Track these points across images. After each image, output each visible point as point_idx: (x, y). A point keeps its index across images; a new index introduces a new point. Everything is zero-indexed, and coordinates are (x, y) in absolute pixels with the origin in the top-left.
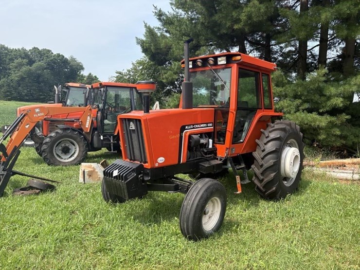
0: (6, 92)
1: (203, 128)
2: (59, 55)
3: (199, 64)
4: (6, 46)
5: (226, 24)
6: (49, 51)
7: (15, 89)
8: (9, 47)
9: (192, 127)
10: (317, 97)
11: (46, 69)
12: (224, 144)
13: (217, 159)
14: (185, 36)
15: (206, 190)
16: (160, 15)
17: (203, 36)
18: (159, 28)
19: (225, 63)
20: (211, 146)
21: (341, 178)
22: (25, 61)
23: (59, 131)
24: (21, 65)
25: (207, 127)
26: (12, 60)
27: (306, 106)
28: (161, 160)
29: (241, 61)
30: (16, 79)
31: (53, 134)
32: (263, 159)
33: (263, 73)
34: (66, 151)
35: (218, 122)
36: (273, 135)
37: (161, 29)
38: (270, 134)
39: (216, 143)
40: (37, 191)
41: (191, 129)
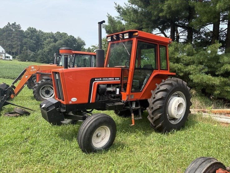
0: (41, 58)
1: (111, 81)
2: (71, 36)
3: (115, 38)
4: (42, 31)
5: (154, 13)
6: (66, 34)
7: (46, 56)
8: (44, 32)
9: (101, 79)
10: (214, 64)
11: (63, 44)
12: (126, 92)
13: (121, 102)
14: (133, 22)
15: (96, 121)
16: (119, 9)
17: (145, 21)
18: (118, 17)
19: (128, 37)
20: (118, 93)
21: (223, 122)
22: (52, 40)
23: (44, 80)
24: (50, 42)
25: (115, 80)
26: (45, 39)
27: (206, 70)
28: (74, 100)
29: (138, 36)
30: (47, 50)
31: (40, 82)
32: (153, 103)
33: (160, 45)
34: (48, 92)
35: (125, 78)
36: (162, 88)
37: (119, 18)
38: (160, 87)
39: (123, 92)
40: (18, 115)
41: (100, 80)
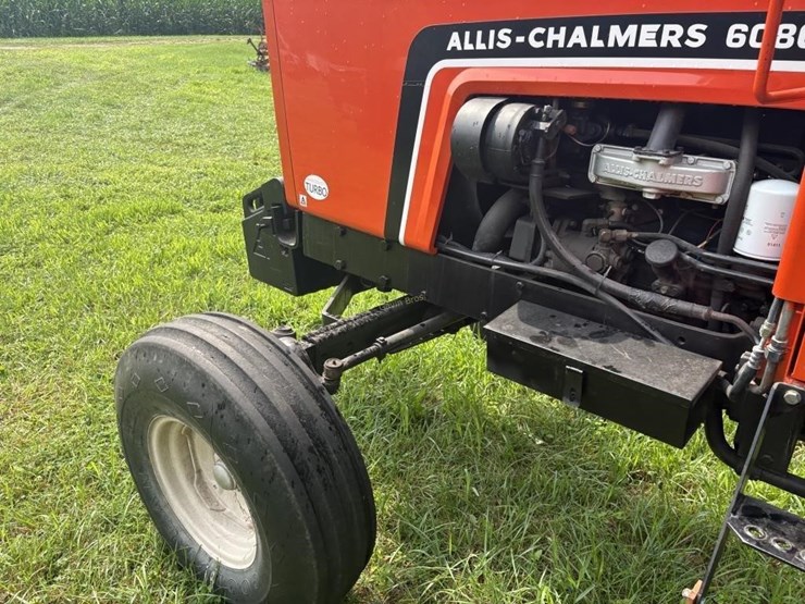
9: (505, 38)
25: (714, 47)
28: (316, 187)
41: (497, 53)
